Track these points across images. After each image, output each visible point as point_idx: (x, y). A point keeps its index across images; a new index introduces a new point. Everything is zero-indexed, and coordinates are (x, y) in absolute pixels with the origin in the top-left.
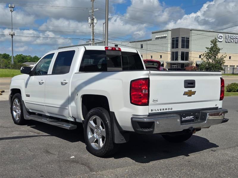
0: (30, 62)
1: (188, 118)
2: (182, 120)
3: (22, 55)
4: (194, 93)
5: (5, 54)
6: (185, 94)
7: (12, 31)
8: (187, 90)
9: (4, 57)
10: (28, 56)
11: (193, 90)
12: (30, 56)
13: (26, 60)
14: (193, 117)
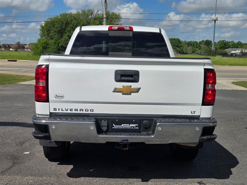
0: (232, 48)
1: (122, 126)
2: (113, 128)
3: (225, 40)
5: (207, 41)
7: (215, 16)
8: (120, 85)
9: (206, 43)
10: (231, 41)
11: (134, 85)
12: (233, 41)
13: (228, 46)
14: (136, 126)
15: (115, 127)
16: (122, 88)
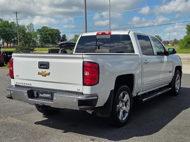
1: (44, 95)
4: (49, 74)
6: (39, 74)
8: (41, 70)
11: (47, 71)
14: (50, 96)
15: (41, 95)
16: (41, 72)
